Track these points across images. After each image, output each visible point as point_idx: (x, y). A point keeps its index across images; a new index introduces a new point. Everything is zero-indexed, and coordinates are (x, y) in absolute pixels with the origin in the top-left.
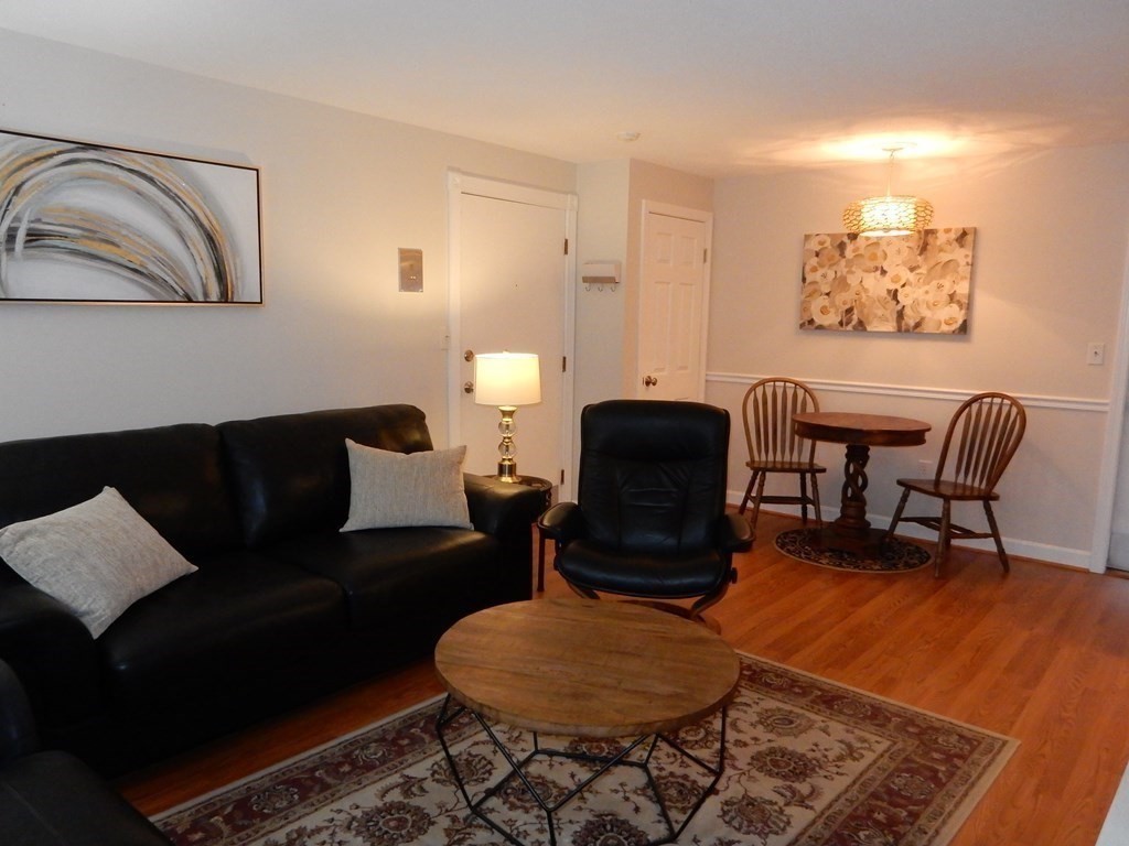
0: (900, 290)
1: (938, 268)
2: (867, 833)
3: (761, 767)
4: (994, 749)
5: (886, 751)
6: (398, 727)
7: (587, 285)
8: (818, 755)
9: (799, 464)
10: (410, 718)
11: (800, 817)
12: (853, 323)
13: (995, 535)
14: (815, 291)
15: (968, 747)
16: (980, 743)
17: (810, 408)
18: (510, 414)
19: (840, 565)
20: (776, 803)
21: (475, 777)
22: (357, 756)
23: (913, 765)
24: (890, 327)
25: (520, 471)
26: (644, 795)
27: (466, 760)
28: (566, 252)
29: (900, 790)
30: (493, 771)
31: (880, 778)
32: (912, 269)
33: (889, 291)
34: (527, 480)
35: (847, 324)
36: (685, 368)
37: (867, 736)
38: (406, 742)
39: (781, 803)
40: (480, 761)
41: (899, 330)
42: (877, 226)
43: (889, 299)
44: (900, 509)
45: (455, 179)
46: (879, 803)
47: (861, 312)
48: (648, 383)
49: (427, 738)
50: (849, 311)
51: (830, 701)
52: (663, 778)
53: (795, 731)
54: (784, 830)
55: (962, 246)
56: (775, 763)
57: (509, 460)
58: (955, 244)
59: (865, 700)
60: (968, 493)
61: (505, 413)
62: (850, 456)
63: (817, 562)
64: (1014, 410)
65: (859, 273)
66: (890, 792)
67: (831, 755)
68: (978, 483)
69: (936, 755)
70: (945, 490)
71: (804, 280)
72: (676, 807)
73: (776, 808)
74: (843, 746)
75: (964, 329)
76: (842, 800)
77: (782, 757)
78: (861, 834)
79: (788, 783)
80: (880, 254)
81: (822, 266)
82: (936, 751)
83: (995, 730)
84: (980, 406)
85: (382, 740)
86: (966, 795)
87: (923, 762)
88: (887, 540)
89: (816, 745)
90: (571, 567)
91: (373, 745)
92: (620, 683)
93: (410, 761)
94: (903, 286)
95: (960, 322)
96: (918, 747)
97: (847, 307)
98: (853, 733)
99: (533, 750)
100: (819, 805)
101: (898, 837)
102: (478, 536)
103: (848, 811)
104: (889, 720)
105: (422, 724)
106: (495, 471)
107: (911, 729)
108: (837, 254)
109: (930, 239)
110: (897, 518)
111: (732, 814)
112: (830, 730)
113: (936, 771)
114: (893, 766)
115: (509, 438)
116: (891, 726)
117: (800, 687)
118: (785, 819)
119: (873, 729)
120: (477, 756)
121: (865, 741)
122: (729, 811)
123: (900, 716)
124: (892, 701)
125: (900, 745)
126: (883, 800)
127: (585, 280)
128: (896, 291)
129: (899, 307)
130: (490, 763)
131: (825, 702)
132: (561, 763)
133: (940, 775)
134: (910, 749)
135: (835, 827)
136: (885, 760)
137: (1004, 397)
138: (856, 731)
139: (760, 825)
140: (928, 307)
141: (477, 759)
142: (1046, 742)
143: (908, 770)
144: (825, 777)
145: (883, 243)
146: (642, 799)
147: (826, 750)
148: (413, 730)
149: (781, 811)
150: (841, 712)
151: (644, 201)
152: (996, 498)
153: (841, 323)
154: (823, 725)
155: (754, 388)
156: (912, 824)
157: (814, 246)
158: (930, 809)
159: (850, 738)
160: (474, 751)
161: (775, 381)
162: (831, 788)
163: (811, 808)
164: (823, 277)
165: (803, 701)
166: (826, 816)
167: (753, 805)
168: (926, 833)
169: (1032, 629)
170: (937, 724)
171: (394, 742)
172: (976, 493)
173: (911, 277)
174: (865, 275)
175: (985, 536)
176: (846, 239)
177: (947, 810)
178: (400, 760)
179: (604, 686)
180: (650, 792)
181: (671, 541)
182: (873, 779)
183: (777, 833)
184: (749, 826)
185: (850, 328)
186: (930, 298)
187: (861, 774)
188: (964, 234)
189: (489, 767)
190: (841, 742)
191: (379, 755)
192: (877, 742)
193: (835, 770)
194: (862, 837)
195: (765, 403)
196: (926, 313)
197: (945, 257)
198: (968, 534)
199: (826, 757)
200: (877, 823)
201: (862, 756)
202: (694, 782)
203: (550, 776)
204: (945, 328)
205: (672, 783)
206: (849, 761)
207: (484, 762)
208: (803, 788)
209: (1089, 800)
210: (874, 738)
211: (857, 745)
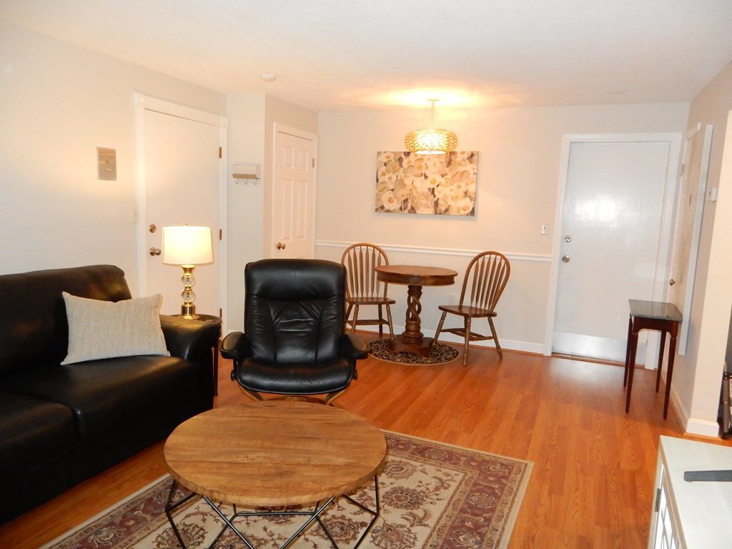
0: (436, 189)
1: (458, 175)
2: (464, 536)
3: (390, 502)
4: (522, 471)
5: (462, 480)
6: (123, 512)
7: (236, 179)
8: (423, 488)
9: (378, 298)
10: (132, 503)
11: (422, 533)
12: (408, 207)
13: (494, 337)
14: (385, 188)
15: (507, 470)
16: (513, 467)
17: (383, 263)
18: (191, 270)
19: (408, 362)
20: (405, 526)
21: (192, 542)
22: (93, 540)
23: (480, 487)
24: (431, 211)
25: (199, 311)
26: (318, 535)
27: (183, 530)
28: (220, 156)
29: (476, 504)
30: (205, 535)
31: (464, 498)
32: (443, 176)
33: (429, 189)
34: (203, 318)
35: (405, 209)
36: (303, 237)
37: (449, 471)
38: (132, 523)
39: (408, 526)
40: (194, 528)
41: (436, 213)
42: (427, 148)
43: (430, 194)
44: (441, 324)
45: (139, 99)
46: (466, 515)
47: (413, 202)
48: (279, 248)
49: (148, 517)
50: (406, 201)
51: (422, 452)
52: (328, 521)
53: (406, 474)
54: (414, 543)
55: (471, 163)
56: (398, 498)
57: (190, 303)
58: (467, 161)
59: (442, 448)
60: (478, 313)
61: (185, 270)
62: (410, 293)
63: (394, 361)
64: (503, 262)
65: (411, 178)
66: (471, 507)
67: (431, 488)
68: (484, 307)
69: (491, 479)
70: (466, 311)
71: (377, 180)
72: (341, 540)
73: (405, 529)
74: (437, 480)
75: (472, 213)
76: (444, 517)
77: (402, 493)
78: (460, 538)
79: (410, 511)
80: (423, 165)
81: (389, 172)
82: (490, 475)
83: (519, 457)
84: (484, 260)
85: (111, 524)
86: (513, 502)
87: (485, 484)
88: (434, 344)
89: (421, 482)
90: (247, 378)
91: (105, 529)
92: (309, 461)
93: (138, 537)
94: (438, 186)
95: (471, 209)
96: (479, 475)
97: (405, 198)
98: (440, 471)
99: (233, 514)
100: (431, 522)
101: (482, 535)
102: (175, 361)
103: (449, 523)
104: (460, 460)
105: (142, 506)
106: (180, 312)
107: (473, 464)
108: (398, 165)
109: (453, 157)
110: (440, 330)
111: (379, 538)
112: (426, 471)
113: (493, 489)
114: (468, 489)
115: (189, 288)
116: (461, 463)
117: (402, 444)
118: (413, 536)
119: (451, 466)
120: (191, 525)
121: (448, 475)
122: (377, 537)
123: (465, 456)
124: (457, 447)
125: (469, 475)
126: (468, 513)
127: (235, 176)
128: (434, 189)
129: (435, 199)
130: (202, 529)
131: (419, 453)
132: (255, 521)
133: (496, 491)
134: (476, 476)
135: (444, 536)
136: (463, 487)
137: (497, 254)
138: (442, 469)
139: (398, 543)
140: (452, 199)
141: (191, 528)
142: (547, 461)
143: (478, 491)
144: (431, 503)
145: (425, 158)
146: (317, 537)
147: (427, 484)
148: (136, 513)
149: (409, 531)
150: (430, 458)
151: (275, 124)
152: (495, 315)
153: (401, 209)
154: (421, 468)
155: (348, 250)
156: (488, 526)
157: (383, 159)
158: (496, 514)
159: (439, 475)
160: (188, 522)
161: (361, 245)
162: (436, 510)
163: (427, 526)
164: (390, 179)
165: (407, 454)
166: (437, 530)
167: (391, 530)
168: (497, 530)
169: (522, 393)
170: (487, 458)
171: (122, 524)
172: (483, 313)
173: (443, 180)
174: (415, 178)
175: (490, 338)
176: (403, 156)
177: (505, 514)
178: (129, 537)
179: (299, 464)
180: (322, 532)
181: (311, 355)
182: (459, 500)
183: (410, 547)
184: (391, 545)
185: (406, 211)
186: (453, 194)
187: (452, 498)
188: (472, 155)
189: (201, 532)
190: (435, 477)
191: (111, 536)
192: (455, 475)
193: (435, 497)
194: (462, 540)
195: (355, 260)
196: (451, 203)
197: (461, 169)
198: (480, 338)
199: (428, 489)
200: (469, 529)
201: (449, 486)
202: (350, 520)
203: (249, 532)
204: (462, 212)
205: (335, 523)
206: (442, 490)
207: (197, 529)
208: (420, 513)
209: (577, 494)
210: (453, 473)
211: (445, 478)
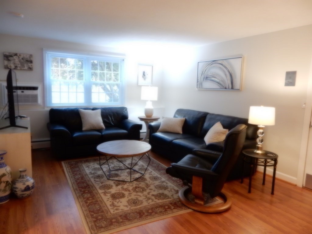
5: (109, 211)
15: (97, 225)
20: (107, 190)
23: (100, 212)
29: (95, 205)
31: (101, 205)
51: (140, 214)
53: (129, 202)
54: (99, 189)
56: (119, 195)
57: (261, 145)
61: (260, 128)
76: (100, 197)
79: (111, 194)
82: (102, 219)
87: (100, 214)
89: (121, 202)
98: (121, 210)
104: (121, 219)
112: (125, 207)
113: (95, 213)
114: (103, 209)
115: (261, 137)
116: (119, 218)
126: (94, 201)
134: (107, 215)
135: (94, 193)
136: (106, 209)
138: (121, 211)
139: (103, 187)
143: (99, 210)
144: (109, 198)
147: (118, 203)
154: (129, 207)
156: (85, 201)
158: (85, 206)
159: (119, 208)
162: (105, 198)
199: (115, 202)
200: (90, 198)
210: (116, 212)
211: (115, 208)
